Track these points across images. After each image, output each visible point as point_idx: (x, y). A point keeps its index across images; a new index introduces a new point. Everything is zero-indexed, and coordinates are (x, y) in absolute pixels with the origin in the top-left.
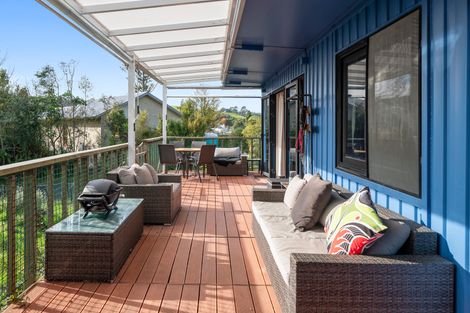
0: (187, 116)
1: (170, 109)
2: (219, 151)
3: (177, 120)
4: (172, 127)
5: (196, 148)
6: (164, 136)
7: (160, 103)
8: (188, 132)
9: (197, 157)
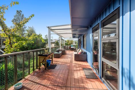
0: (68, 42)
1: (65, 41)
2: (72, 47)
3: (66, 43)
4: (65, 44)
5: (69, 47)
6: (64, 45)
7: (64, 40)
8: (68, 45)
9: (69, 48)
